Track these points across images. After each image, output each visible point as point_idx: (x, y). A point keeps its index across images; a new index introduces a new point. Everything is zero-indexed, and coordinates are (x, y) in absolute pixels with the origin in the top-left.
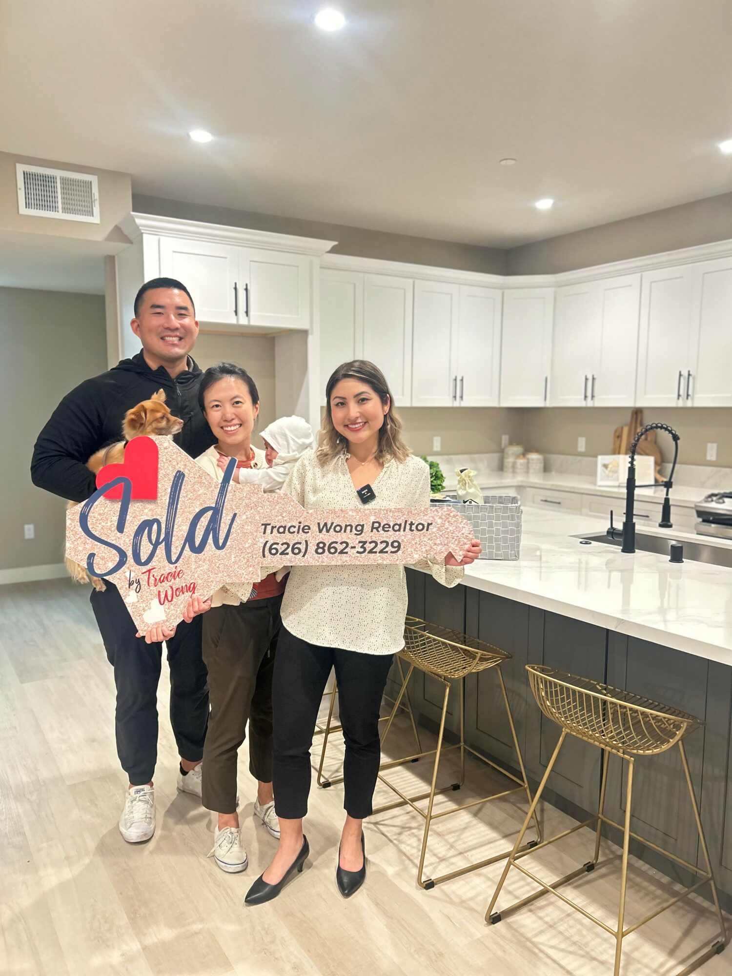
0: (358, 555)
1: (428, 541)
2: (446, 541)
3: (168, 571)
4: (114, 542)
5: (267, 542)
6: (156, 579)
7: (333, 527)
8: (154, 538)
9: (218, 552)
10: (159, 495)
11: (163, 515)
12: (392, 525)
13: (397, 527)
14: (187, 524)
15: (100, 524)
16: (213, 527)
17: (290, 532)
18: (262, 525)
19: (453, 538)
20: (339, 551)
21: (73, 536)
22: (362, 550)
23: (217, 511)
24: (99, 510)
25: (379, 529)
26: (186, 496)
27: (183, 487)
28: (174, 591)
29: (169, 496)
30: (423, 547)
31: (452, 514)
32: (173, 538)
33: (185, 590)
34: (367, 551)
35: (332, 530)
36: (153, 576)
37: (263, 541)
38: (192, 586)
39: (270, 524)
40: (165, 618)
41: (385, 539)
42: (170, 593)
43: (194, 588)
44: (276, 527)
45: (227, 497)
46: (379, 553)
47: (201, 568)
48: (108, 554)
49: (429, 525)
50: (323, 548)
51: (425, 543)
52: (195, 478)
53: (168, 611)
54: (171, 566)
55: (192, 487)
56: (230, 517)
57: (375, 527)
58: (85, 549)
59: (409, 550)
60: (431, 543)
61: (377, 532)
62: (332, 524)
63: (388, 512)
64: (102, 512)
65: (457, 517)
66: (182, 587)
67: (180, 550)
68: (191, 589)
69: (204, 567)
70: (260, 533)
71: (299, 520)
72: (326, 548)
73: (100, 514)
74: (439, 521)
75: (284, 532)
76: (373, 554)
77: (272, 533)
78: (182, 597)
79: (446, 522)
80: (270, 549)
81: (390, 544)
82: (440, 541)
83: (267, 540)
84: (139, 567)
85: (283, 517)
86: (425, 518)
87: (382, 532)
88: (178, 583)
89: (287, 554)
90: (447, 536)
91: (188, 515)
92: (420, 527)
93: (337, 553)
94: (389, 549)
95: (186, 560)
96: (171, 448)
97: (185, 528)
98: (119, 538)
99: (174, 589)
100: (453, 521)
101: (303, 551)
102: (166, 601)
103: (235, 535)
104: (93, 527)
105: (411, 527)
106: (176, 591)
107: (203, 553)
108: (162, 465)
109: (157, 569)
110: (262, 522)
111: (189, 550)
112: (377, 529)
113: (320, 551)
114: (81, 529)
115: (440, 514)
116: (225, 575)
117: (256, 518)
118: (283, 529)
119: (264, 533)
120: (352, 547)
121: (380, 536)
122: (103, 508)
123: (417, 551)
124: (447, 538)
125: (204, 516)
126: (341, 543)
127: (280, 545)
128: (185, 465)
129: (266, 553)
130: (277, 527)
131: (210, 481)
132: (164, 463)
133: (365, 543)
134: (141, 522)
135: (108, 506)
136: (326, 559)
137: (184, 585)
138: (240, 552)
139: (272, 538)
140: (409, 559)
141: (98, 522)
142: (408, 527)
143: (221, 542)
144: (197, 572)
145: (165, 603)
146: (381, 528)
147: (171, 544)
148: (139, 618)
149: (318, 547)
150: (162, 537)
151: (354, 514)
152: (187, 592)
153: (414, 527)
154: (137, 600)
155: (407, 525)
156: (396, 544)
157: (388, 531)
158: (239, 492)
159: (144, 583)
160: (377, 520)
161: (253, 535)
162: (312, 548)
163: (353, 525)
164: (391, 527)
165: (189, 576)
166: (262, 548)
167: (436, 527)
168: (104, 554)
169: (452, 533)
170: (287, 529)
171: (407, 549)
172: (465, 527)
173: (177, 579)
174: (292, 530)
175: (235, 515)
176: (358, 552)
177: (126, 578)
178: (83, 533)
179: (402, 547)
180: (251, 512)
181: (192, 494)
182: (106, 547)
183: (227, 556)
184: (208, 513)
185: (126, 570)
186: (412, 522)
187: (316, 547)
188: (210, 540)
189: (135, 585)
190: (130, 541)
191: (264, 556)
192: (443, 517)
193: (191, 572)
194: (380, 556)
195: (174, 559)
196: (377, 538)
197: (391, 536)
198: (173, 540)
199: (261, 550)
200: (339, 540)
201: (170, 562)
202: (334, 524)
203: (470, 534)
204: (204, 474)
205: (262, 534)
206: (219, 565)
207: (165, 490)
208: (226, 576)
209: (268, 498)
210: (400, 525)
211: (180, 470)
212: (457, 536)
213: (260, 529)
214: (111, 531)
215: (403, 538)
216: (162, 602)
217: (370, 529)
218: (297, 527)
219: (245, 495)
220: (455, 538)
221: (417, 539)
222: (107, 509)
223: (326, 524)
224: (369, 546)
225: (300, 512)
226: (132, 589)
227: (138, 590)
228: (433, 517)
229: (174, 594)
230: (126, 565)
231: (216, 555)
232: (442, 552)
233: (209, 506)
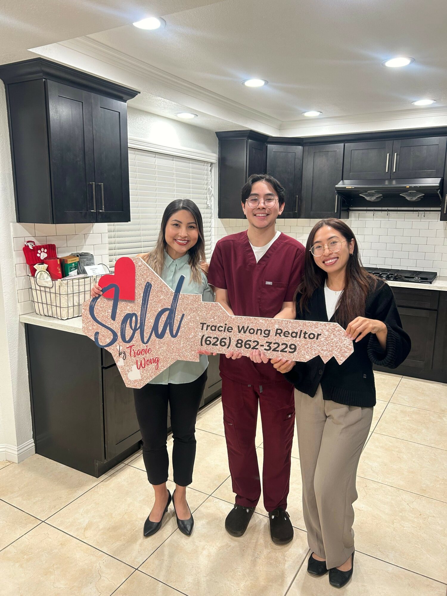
0: (265, 351)
1: (317, 347)
2: (331, 349)
3: (142, 348)
4: (109, 326)
5: (204, 335)
6: (135, 353)
7: (248, 330)
8: (133, 325)
9: (173, 339)
10: (136, 297)
11: (139, 312)
12: (290, 332)
13: (294, 335)
14: (153, 318)
15: (101, 313)
16: (169, 322)
17: (219, 330)
18: (201, 323)
19: (337, 347)
20: (252, 347)
21: (86, 320)
22: (268, 348)
23: (172, 311)
24: (101, 304)
25: (281, 335)
26: (153, 300)
27: (151, 294)
28: (146, 361)
29: (142, 299)
30: (313, 351)
31: (337, 329)
32: (145, 327)
33: (152, 362)
34: (272, 349)
35: (247, 332)
36: (133, 350)
37: (201, 334)
38: (157, 359)
39: (206, 324)
40: (140, 378)
41: (285, 342)
42: (143, 362)
43: (158, 361)
44: (209, 326)
45: (178, 303)
46: (280, 351)
47: (162, 349)
48: (106, 333)
49: (318, 335)
50: (241, 344)
51: (315, 348)
52: (158, 287)
53: (142, 374)
54: (144, 345)
55: (156, 294)
56: (180, 317)
57: (278, 332)
58: (93, 329)
59: (302, 352)
60: (319, 349)
61: (279, 337)
62: (248, 327)
63: (288, 323)
64: (102, 306)
65: (341, 331)
66: (151, 359)
67: (149, 335)
68: (156, 362)
69: (164, 348)
70: (199, 329)
71: (225, 323)
72: (243, 344)
73: (101, 307)
74: (327, 333)
75: (215, 330)
76: (276, 352)
77: (207, 330)
78: (150, 366)
79: (332, 334)
80: (206, 341)
81: (288, 346)
82: (327, 348)
83: (204, 334)
84: (124, 343)
85: (215, 319)
86: (316, 330)
87: (283, 337)
88: (148, 356)
89: (217, 345)
90: (332, 345)
91: (154, 312)
92: (312, 336)
93: (251, 348)
94: (288, 349)
95: (153, 342)
96: (143, 266)
97: (152, 321)
98: (113, 324)
99: (146, 360)
100: (337, 334)
101: (228, 344)
102: (141, 367)
103: (183, 328)
104: (97, 315)
105: (305, 336)
106: (147, 361)
107: (163, 338)
108: (138, 277)
109: (135, 346)
110: (201, 322)
111: (155, 336)
112: (280, 334)
113: (239, 345)
114: (90, 316)
115: (327, 328)
116: (177, 354)
117: (197, 318)
118: (214, 328)
119: (202, 329)
120: (261, 346)
121: (282, 339)
122: (103, 304)
123: (308, 353)
124: (332, 346)
125: (164, 314)
126: (254, 342)
127: (212, 338)
128: (152, 279)
129: (203, 343)
130: (211, 326)
131: (167, 291)
132: (139, 276)
133: (270, 343)
134: (125, 314)
135: (106, 302)
136: (243, 351)
137: (152, 358)
138: (186, 340)
139: (207, 333)
140: (302, 358)
141: (100, 312)
142: (302, 335)
143: (174, 332)
144: (159, 350)
145: (141, 369)
146: (283, 334)
147: (144, 331)
148: (125, 376)
149: (238, 343)
150: (138, 325)
151: (263, 322)
152: (154, 363)
153: (307, 336)
154: (124, 365)
155: (302, 333)
156: (293, 347)
157: (288, 336)
158: (186, 300)
159: (128, 354)
160: (280, 328)
161: (194, 330)
162: (233, 343)
163: (263, 330)
164: (290, 333)
165: (155, 353)
166: (200, 339)
167: (323, 337)
168: (104, 333)
169: (336, 343)
170: (217, 328)
171: (301, 351)
172: (346, 340)
173: (148, 354)
174: (221, 329)
175: (183, 315)
176: (265, 349)
177: (117, 350)
178: (92, 319)
179: (297, 349)
180: (194, 314)
181: (156, 299)
182: (105, 329)
183: (178, 342)
184: (166, 312)
185: (117, 345)
186: (306, 332)
187: (236, 343)
188: (168, 331)
189: (123, 355)
190: (119, 326)
191: (202, 345)
192: (330, 330)
193: (156, 350)
194: (281, 354)
195: (145, 340)
196: (279, 341)
197: (289, 340)
198: (145, 328)
199: (200, 341)
200: (252, 339)
201: (143, 342)
202: (249, 328)
203: (349, 345)
204: (164, 286)
205: (200, 330)
206: (173, 347)
207: (140, 294)
208: (177, 356)
209: (205, 305)
210: (297, 333)
211: (149, 281)
212: (340, 346)
213: (199, 326)
214: (108, 318)
215: (298, 342)
216: (139, 368)
217: (275, 333)
218: (224, 327)
219: (190, 302)
220: (338, 347)
221: (308, 345)
222: (105, 304)
223: (243, 327)
224: (273, 346)
225: (226, 317)
226: (121, 357)
227: (124, 358)
228: (322, 330)
229: (146, 363)
230: (117, 342)
231: (171, 341)
232: (327, 356)
233: (167, 307)
